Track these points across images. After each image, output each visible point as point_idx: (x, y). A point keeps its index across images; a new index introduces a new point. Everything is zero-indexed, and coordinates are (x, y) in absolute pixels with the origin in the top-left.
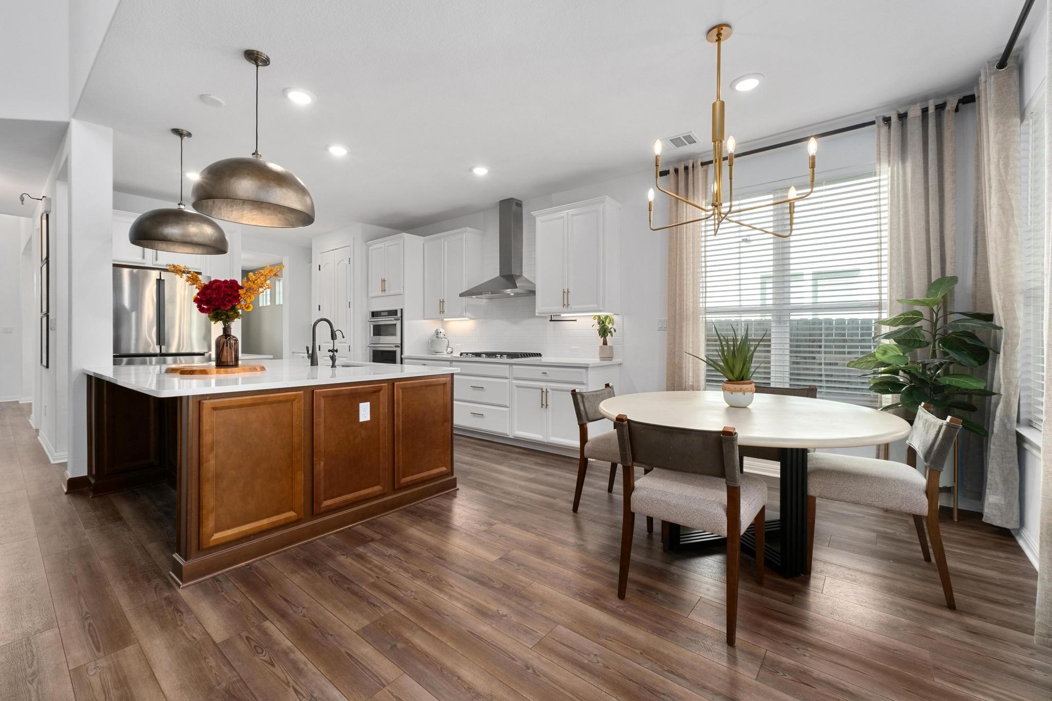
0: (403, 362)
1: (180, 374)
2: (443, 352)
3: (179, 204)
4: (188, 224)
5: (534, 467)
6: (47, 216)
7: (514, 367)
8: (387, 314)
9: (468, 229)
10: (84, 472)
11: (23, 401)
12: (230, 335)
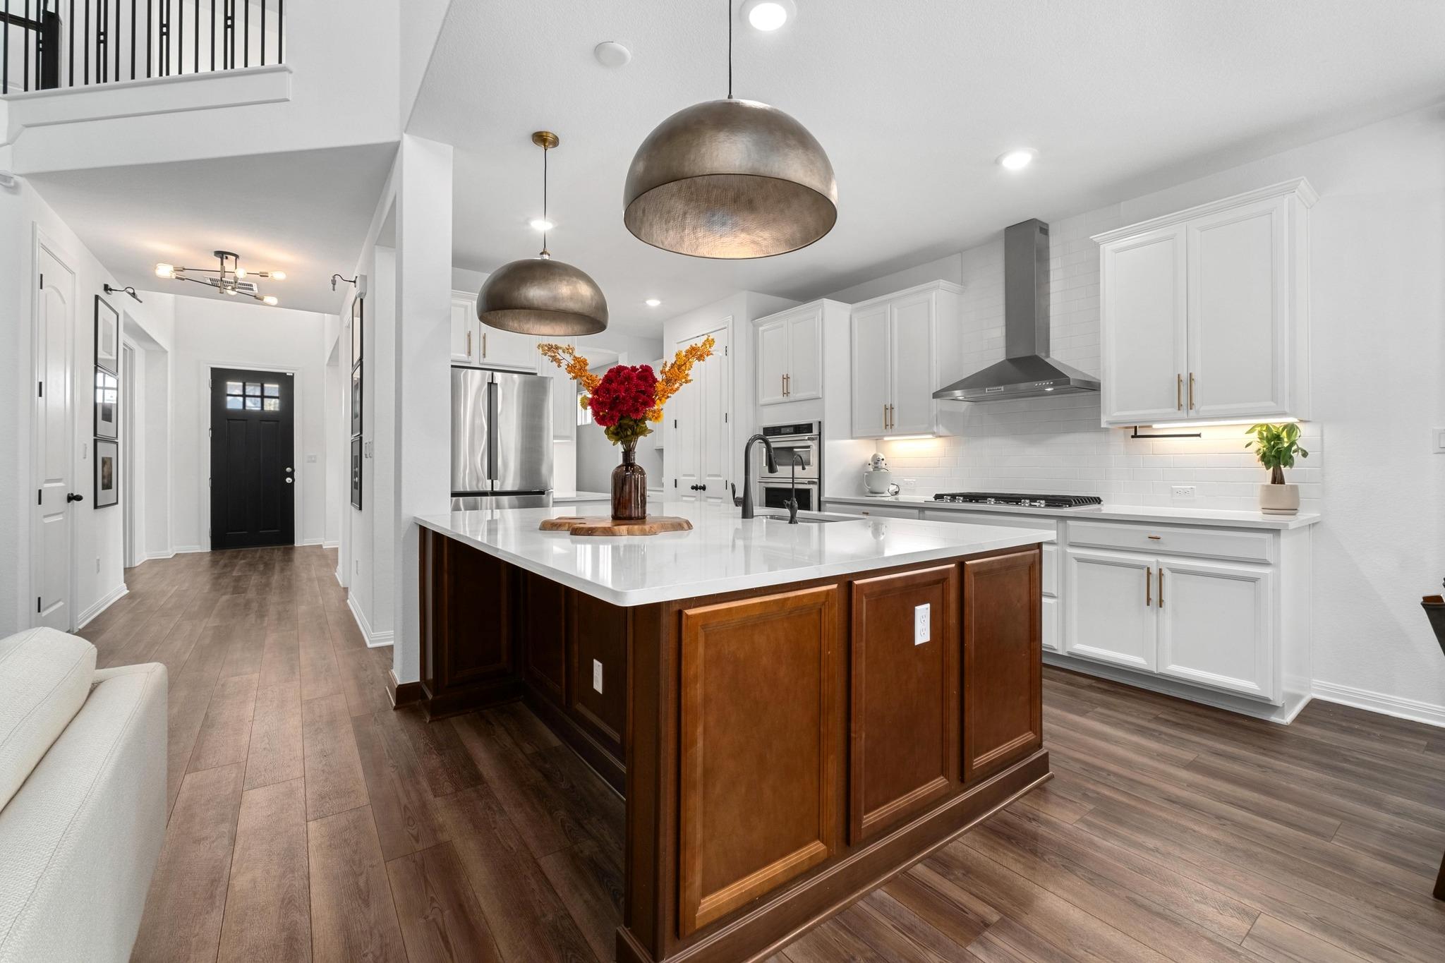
0: (822, 508)
1: (571, 534)
2: (883, 493)
3: (542, 254)
4: (561, 281)
5: (1152, 726)
6: (362, 300)
7: (1070, 522)
8: (792, 431)
9: (942, 282)
10: (415, 678)
11: (327, 545)
12: (632, 465)
